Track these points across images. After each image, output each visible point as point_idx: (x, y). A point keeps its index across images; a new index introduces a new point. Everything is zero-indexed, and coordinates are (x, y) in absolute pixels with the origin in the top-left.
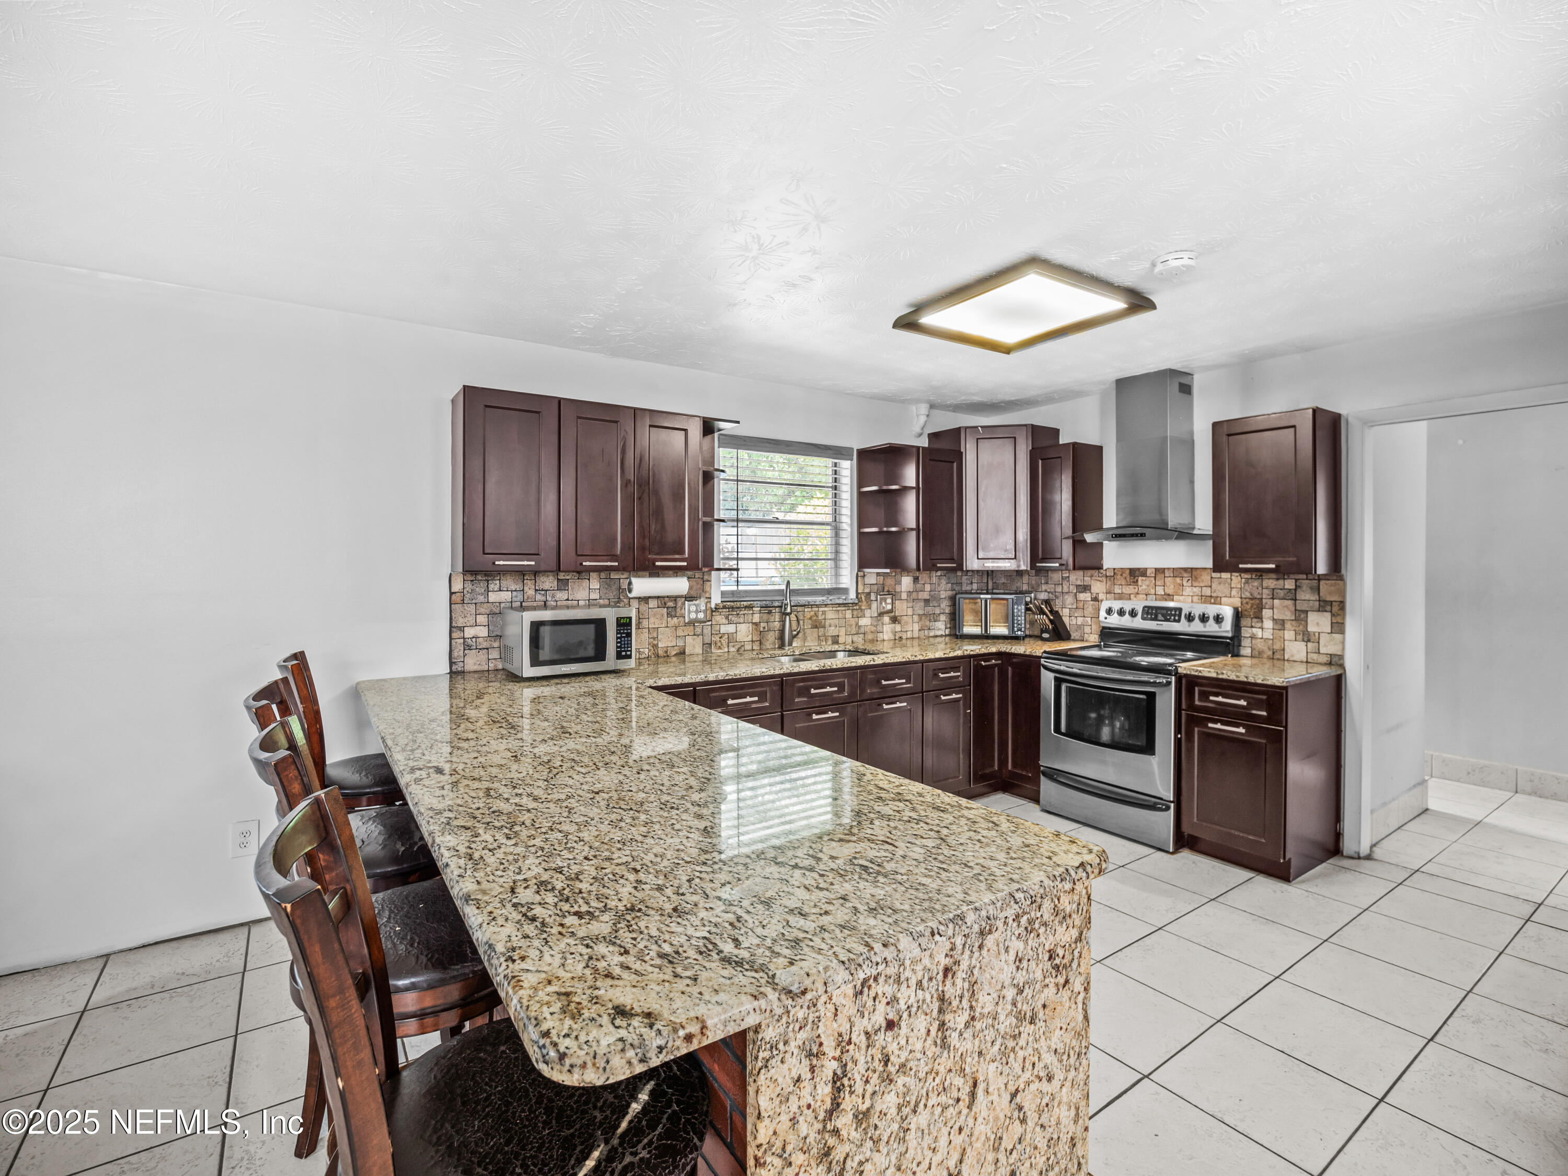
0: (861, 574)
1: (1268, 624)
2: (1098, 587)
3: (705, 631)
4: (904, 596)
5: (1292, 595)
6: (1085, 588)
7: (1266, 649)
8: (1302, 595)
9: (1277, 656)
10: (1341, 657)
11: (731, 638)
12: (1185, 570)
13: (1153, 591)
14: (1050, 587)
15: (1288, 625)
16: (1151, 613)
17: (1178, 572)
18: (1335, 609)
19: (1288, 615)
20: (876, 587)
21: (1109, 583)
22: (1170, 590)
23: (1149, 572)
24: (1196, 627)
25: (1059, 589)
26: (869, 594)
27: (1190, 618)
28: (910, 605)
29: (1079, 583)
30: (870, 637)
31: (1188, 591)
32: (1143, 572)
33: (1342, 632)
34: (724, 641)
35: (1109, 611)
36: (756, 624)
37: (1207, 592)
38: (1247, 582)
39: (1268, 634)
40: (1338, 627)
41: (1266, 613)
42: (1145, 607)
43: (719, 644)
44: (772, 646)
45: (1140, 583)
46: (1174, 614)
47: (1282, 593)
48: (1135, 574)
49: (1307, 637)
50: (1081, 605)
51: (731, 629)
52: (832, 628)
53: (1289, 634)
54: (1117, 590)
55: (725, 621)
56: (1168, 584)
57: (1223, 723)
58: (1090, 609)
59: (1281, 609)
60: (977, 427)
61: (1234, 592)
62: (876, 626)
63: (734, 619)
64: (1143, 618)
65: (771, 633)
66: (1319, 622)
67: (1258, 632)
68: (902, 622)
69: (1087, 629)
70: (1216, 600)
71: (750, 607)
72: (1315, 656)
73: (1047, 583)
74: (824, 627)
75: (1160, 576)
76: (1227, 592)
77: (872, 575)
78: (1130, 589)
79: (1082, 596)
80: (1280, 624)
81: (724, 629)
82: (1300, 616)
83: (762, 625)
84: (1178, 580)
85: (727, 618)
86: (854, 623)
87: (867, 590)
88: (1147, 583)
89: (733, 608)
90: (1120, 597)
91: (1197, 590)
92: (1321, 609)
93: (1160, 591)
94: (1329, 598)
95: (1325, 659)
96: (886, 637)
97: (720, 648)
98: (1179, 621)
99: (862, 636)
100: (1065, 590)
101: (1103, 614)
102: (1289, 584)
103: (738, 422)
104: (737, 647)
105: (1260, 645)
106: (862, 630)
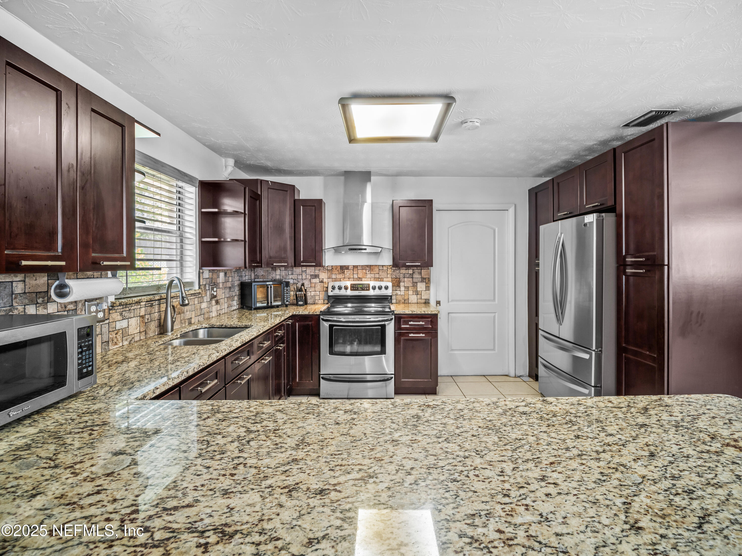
0: (201, 271)
1: (402, 289)
2: (323, 276)
3: (104, 330)
4: (221, 285)
5: (412, 276)
6: (316, 276)
7: (401, 299)
8: (415, 276)
9: (406, 302)
10: (429, 300)
11: (124, 332)
12: (367, 266)
13: (352, 277)
14: (294, 277)
15: (410, 289)
16: (354, 287)
17: (364, 267)
18: (427, 281)
19: (410, 284)
20: (208, 280)
21: (329, 273)
22: (360, 276)
23: (350, 267)
24: (377, 292)
25: (300, 277)
26: (205, 285)
27: (374, 288)
28: (223, 291)
29: (312, 273)
30: (206, 316)
31: (369, 276)
32: (347, 268)
33: (429, 290)
34: (119, 336)
35: (333, 288)
36: (142, 317)
37: (377, 276)
38: (394, 271)
39: (402, 293)
40: (428, 288)
41: (402, 284)
42: (351, 284)
43: (115, 340)
44: (153, 334)
45: (345, 273)
46: (367, 288)
47: (408, 275)
48: (343, 268)
49: (417, 293)
50: (313, 285)
51: (124, 324)
52: (188, 313)
53: (411, 292)
54: (334, 276)
55: (119, 318)
56: (359, 273)
57: (414, 333)
58: (319, 287)
59: (407, 282)
60: (268, 181)
61: (389, 276)
62: (209, 308)
63: (126, 314)
64: (351, 290)
65: (153, 323)
66: (421, 286)
67: (399, 293)
68: (220, 303)
69: (317, 298)
70: (381, 280)
71: (138, 303)
72: (420, 300)
73: (292, 274)
74: (184, 313)
75: (355, 269)
76: (386, 275)
77: (206, 273)
78: (341, 276)
79: (314, 281)
80: (407, 288)
81: (119, 325)
82: (415, 284)
83: (147, 317)
84: (364, 271)
85: (121, 314)
86: (199, 307)
87: (204, 283)
88: (349, 272)
89: (126, 304)
90: (336, 280)
91: (373, 275)
92: (422, 281)
93: (356, 276)
94: (425, 277)
95: (423, 301)
96: (214, 315)
97: (116, 344)
98: (369, 290)
99: (202, 316)
100: (304, 277)
101: (330, 289)
102: (411, 271)
103: (159, 134)
104: (129, 340)
105: (399, 298)
106: (203, 313)
